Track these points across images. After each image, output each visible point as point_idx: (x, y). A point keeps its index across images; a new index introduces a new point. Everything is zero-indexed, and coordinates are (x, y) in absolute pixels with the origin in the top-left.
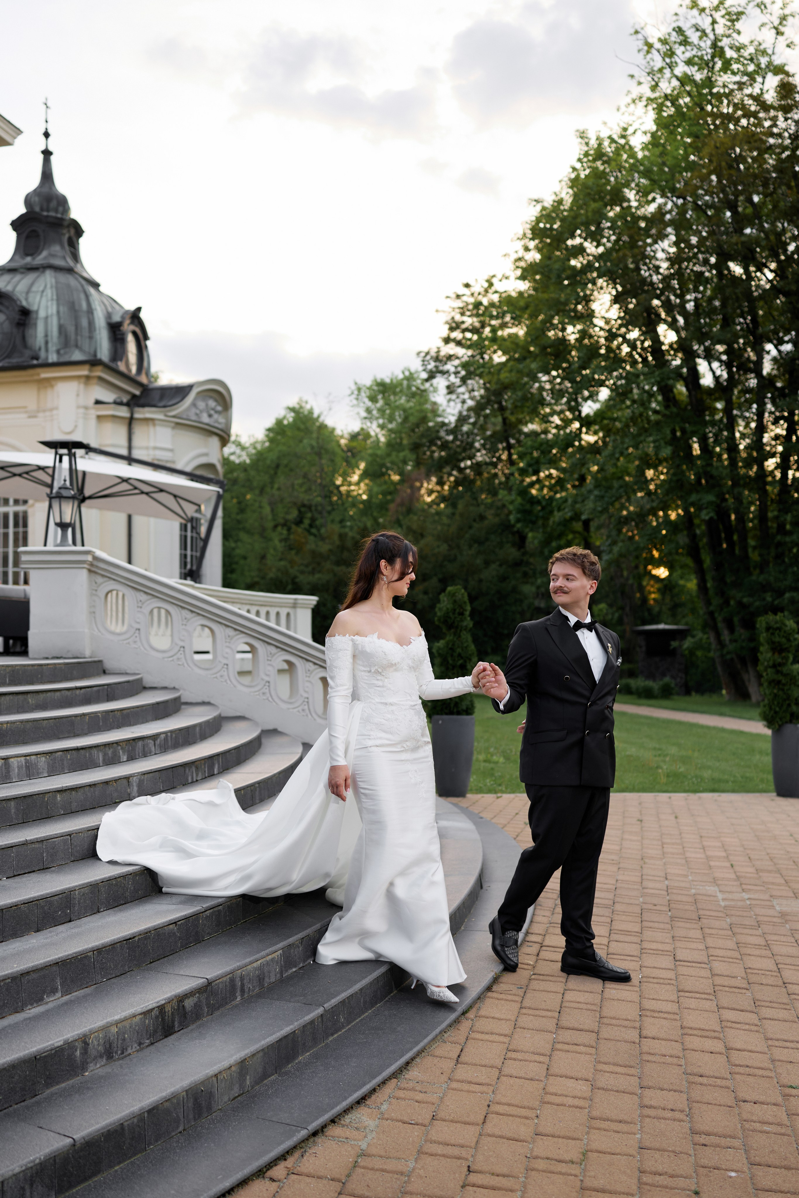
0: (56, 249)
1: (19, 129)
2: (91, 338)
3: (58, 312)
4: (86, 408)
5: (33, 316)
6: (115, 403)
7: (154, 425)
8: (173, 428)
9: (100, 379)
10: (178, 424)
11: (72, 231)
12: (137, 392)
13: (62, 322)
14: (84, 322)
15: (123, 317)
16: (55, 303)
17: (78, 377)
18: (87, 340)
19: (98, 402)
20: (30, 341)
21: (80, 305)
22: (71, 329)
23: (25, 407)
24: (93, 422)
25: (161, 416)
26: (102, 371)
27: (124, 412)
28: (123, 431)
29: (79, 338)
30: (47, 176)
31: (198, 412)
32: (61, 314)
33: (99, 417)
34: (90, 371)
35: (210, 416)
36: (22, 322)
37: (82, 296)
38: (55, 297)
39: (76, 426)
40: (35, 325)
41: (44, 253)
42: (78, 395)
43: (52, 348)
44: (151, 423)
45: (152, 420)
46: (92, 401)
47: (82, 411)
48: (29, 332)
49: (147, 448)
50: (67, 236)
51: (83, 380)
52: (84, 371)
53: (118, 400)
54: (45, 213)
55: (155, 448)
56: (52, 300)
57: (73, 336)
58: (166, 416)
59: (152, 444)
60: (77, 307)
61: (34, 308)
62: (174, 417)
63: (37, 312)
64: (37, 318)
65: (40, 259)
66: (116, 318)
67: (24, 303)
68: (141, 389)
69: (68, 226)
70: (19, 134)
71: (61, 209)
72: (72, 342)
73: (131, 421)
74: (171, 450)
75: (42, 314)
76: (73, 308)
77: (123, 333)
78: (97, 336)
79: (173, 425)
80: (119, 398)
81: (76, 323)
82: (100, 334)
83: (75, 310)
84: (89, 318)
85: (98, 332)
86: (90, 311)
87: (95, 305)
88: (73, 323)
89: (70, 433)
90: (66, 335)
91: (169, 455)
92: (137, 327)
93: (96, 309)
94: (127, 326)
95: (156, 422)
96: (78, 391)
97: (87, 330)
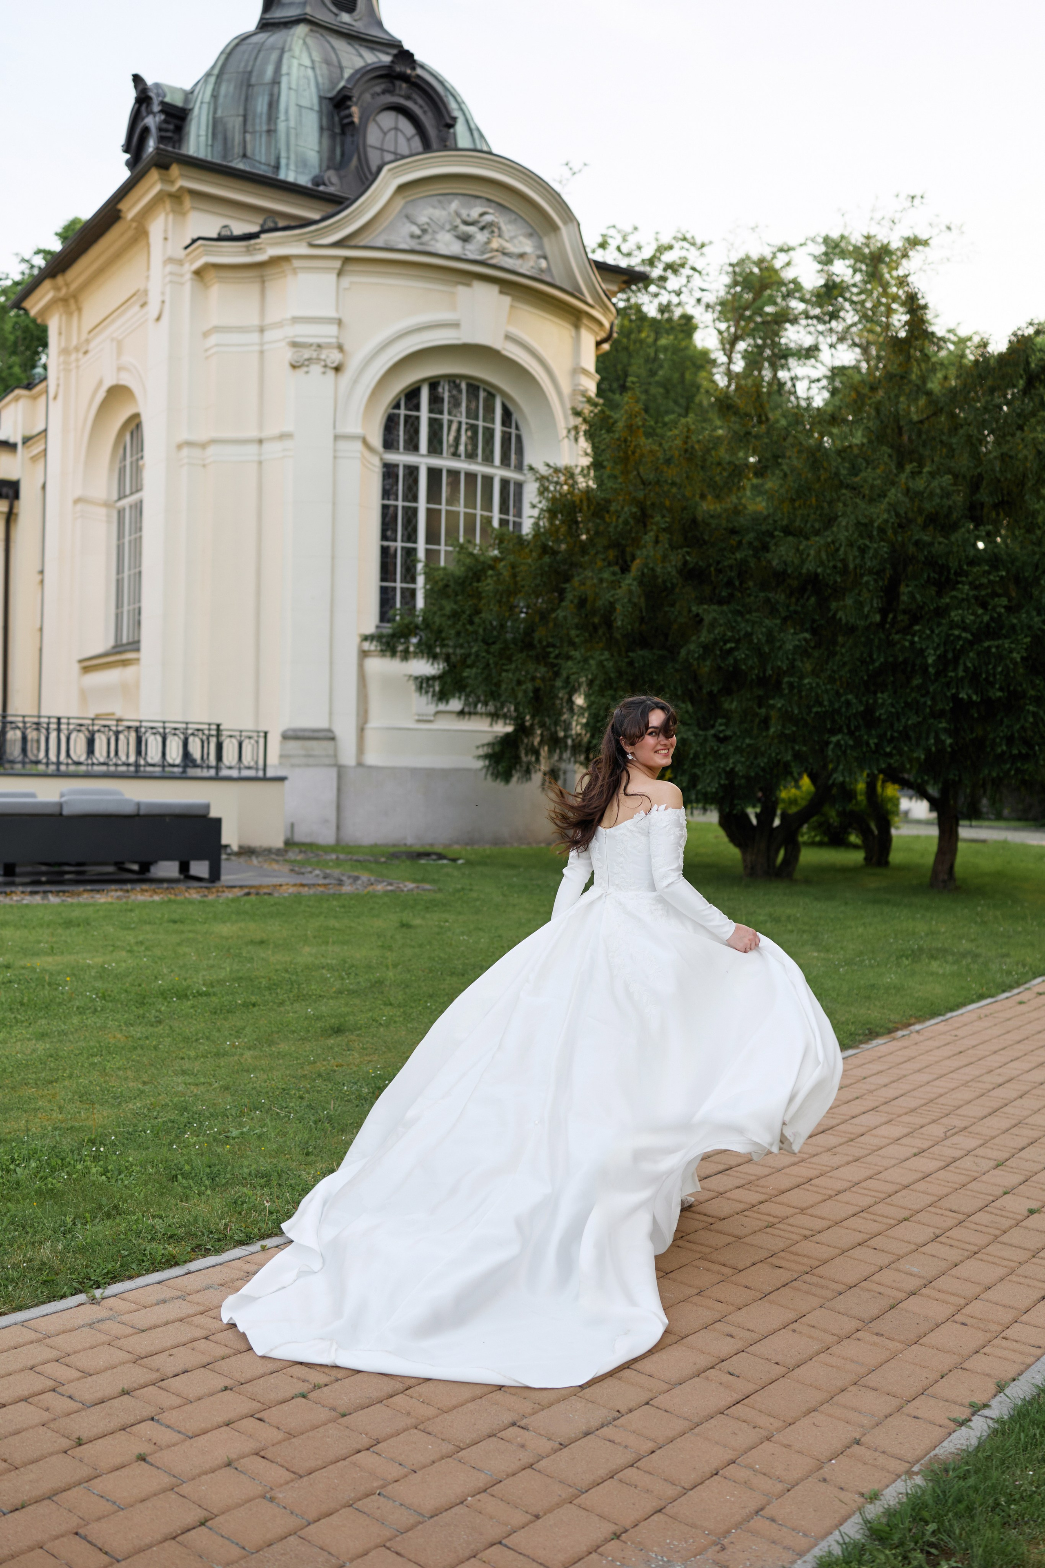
2: (271, 132)
3: (215, 96)
4: (177, 260)
5: (188, 117)
6: (220, 238)
7: (295, 271)
8: (338, 272)
9: (193, 193)
10: (347, 260)
14: (261, 105)
15: (352, 80)
16: (212, 80)
18: (264, 139)
19: (195, 245)
21: (262, 73)
22: (234, 123)
23: (139, 289)
24: (187, 283)
25: (302, 249)
27: (234, 255)
29: (248, 137)
31: (418, 232)
32: (221, 100)
33: (195, 273)
35: (466, 239)
37: (274, 56)
38: (216, 71)
39: (163, 302)
40: (188, 133)
42: (166, 239)
44: (285, 266)
45: (286, 258)
46: (186, 241)
47: (169, 268)
51: (167, 205)
53: (225, 233)
55: (295, 320)
56: (210, 76)
57: (237, 135)
58: (312, 245)
60: (253, 80)
61: (193, 102)
62: (334, 245)
64: (191, 119)
66: (345, 81)
74: (340, 322)
75: (197, 109)
76: (246, 84)
77: (355, 110)
78: (282, 126)
79: (338, 264)
80: (225, 227)
81: (246, 109)
82: (287, 120)
83: (249, 85)
84: (271, 95)
85: (282, 117)
86: (276, 82)
87: (289, 67)
88: (241, 112)
89: (158, 319)
90: (225, 139)
91: (327, 333)
92: (408, 98)
93: (288, 74)
94: (375, 95)
95: (296, 263)
96: (166, 231)
97: (264, 118)
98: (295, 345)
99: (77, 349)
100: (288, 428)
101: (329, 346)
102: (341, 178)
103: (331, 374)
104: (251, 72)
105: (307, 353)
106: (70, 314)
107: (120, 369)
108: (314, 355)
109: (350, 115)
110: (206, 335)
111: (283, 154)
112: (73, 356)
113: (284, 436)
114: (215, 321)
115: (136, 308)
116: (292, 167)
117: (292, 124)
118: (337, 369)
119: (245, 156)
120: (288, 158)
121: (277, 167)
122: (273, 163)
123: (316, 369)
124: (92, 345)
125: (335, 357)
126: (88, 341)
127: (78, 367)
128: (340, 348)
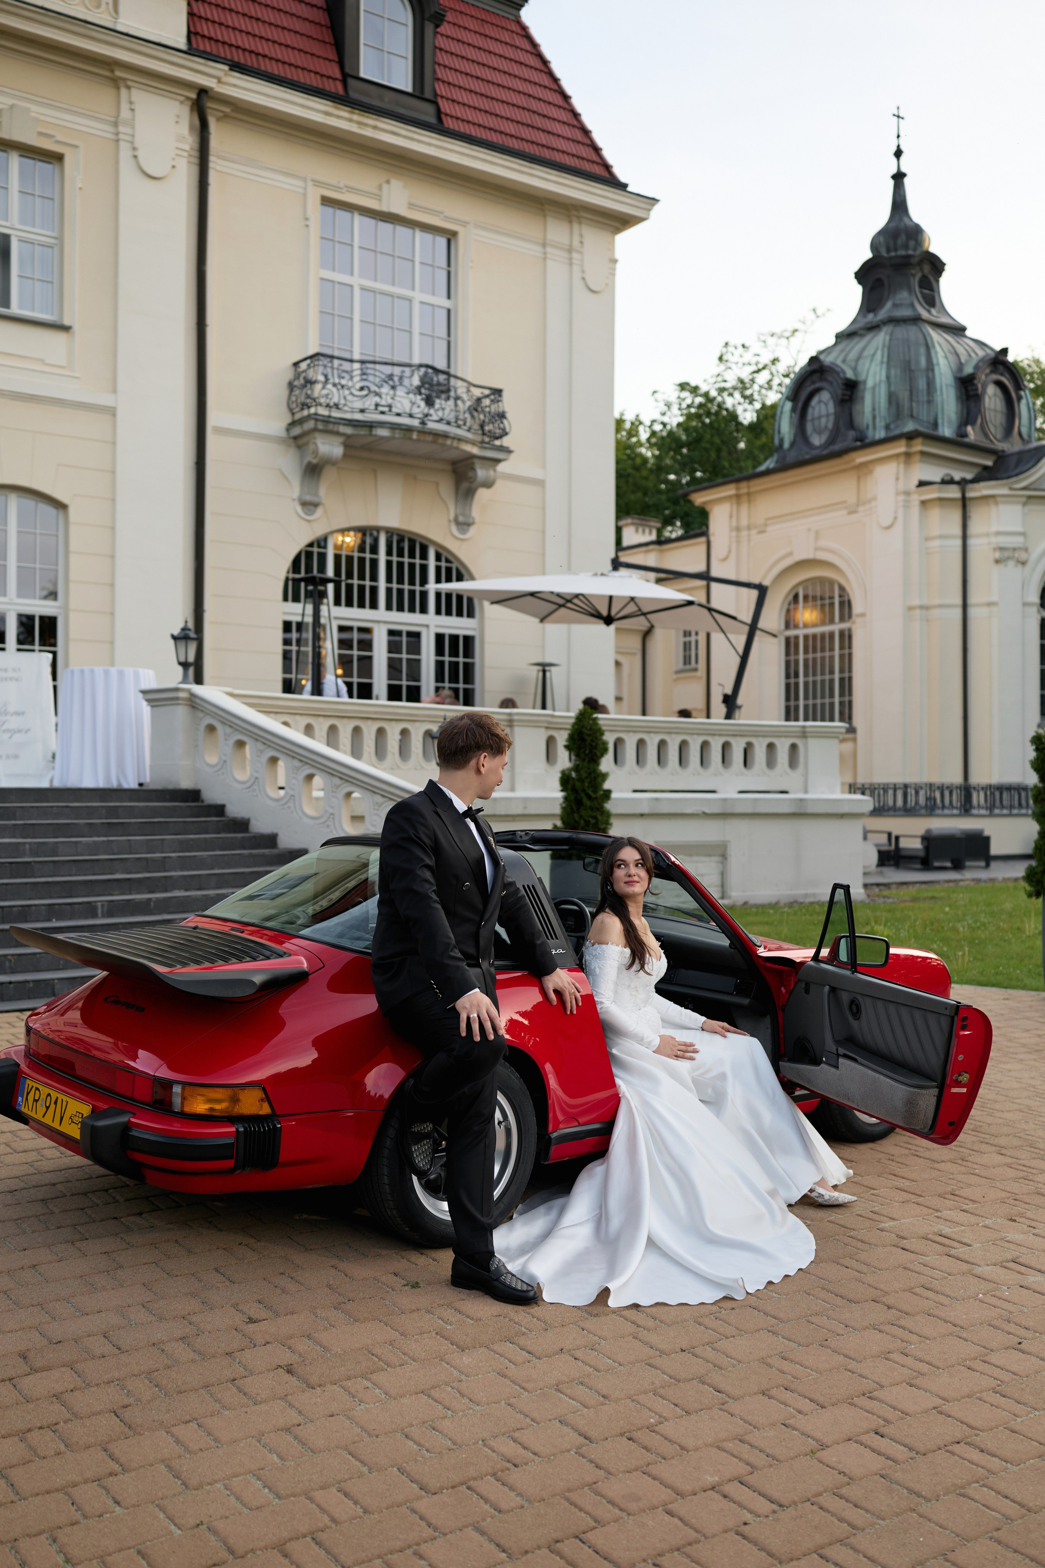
0: (903, 295)
1: (654, 199)
2: (929, 402)
3: (888, 377)
4: (907, 493)
5: (861, 387)
6: (944, 482)
7: (997, 504)
8: (1024, 504)
9: (923, 453)
10: (1031, 497)
11: (927, 268)
12: (989, 463)
13: (893, 388)
14: (922, 384)
15: (976, 367)
16: (885, 366)
17: (897, 456)
18: (925, 406)
19: (922, 484)
20: (857, 420)
21: (918, 362)
22: (904, 395)
23: (845, 502)
24: (916, 509)
25: (1005, 491)
26: (923, 444)
27: (954, 492)
28: (956, 516)
29: (914, 404)
30: (899, 205)
32: (893, 379)
33: (923, 503)
34: (908, 446)
36: (847, 398)
37: (922, 350)
38: (885, 360)
39: (896, 518)
40: (863, 398)
41: (889, 305)
42: (897, 479)
43: (880, 423)
44: (991, 501)
45: (993, 497)
46: (916, 483)
47: (902, 498)
48: (857, 408)
49: (987, 535)
50: (919, 276)
51: (902, 459)
52: (900, 448)
53: (949, 479)
54: (893, 254)
55: (998, 534)
56: (882, 362)
57: (906, 404)
58: (1011, 489)
59: (994, 528)
60: (913, 367)
61: (862, 377)
62: (1025, 488)
63: (865, 382)
64: (865, 389)
65: (883, 314)
66: (969, 370)
67: (850, 374)
68: (994, 458)
69: (920, 263)
70: (653, 205)
71: (912, 243)
72: (906, 412)
73: (964, 502)
74: (1023, 534)
75: (870, 383)
76: (908, 369)
77: (980, 386)
78: (938, 398)
79: (1024, 499)
80: (947, 475)
81: (911, 386)
82: (942, 394)
83: (911, 371)
84: (928, 377)
85: (939, 392)
86: (930, 367)
87: (937, 359)
88: (908, 387)
89: (889, 527)
90: (898, 405)
91: (1018, 541)
92: (1002, 374)
93: (938, 364)
94: (987, 375)
95: (999, 499)
96: (898, 473)
97: (925, 392)
98: (1001, 549)
99: (749, 528)
100: (994, 598)
101: (1020, 549)
102: (974, 429)
103: (1020, 566)
104: (909, 362)
105: (1006, 554)
106: (739, 504)
107: (817, 549)
108: (1011, 554)
109: (977, 389)
110: (927, 539)
111: (940, 416)
112: (744, 533)
113: (990, 604)
114: (936, 532)
115: (845, 512)
116: (946, 424)
117: (945, 396)
118: (1023, 563)
119: (912, 416)
120: (943, 419)
121: (935, 425)
122: (932, 421)
123: (1011, 564)
124: (769, 529)
125: (1023, 556)
126: (766, 525)
127: (749, 540)
128: (1026, 550)
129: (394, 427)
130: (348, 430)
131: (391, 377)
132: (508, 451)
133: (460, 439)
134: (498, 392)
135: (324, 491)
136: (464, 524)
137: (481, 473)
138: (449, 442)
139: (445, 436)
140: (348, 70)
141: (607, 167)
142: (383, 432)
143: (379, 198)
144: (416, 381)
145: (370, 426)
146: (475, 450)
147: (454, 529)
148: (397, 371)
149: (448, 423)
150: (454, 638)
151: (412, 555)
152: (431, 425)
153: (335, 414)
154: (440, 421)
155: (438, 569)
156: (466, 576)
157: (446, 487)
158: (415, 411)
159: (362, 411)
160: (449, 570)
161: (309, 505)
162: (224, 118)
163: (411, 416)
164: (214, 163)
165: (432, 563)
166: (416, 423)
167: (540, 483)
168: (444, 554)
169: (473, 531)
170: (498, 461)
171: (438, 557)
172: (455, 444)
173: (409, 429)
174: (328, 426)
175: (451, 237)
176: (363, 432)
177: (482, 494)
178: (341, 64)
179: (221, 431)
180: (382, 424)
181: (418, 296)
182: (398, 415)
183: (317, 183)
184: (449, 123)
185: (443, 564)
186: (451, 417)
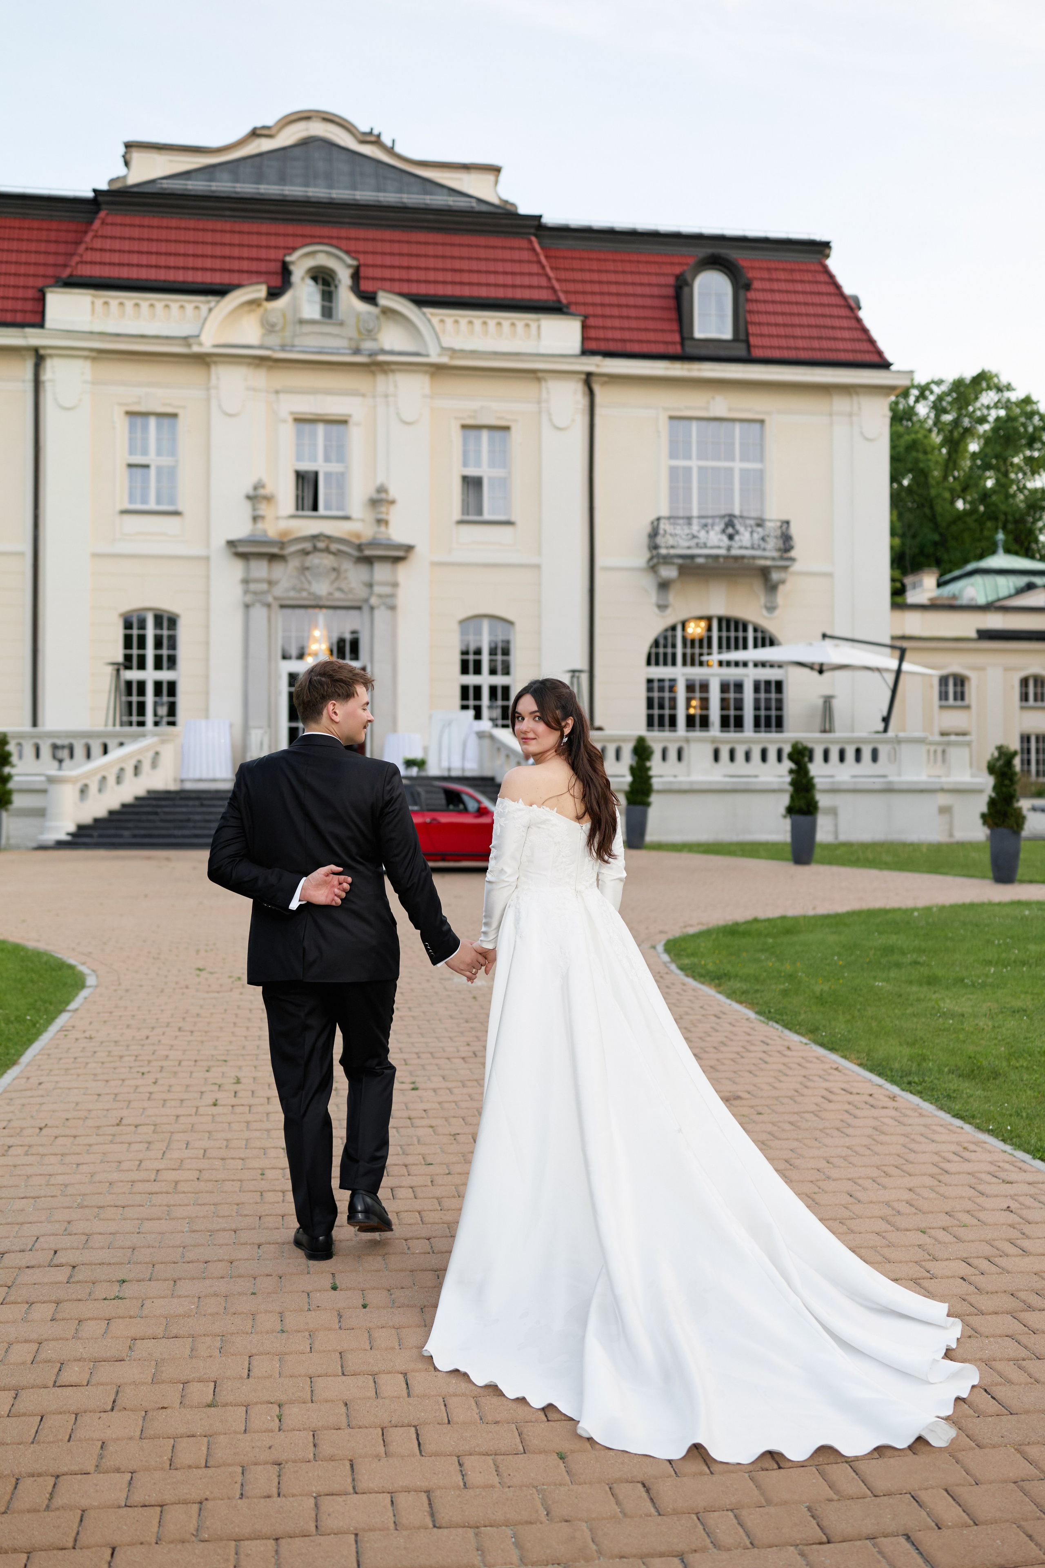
129: (707, 556)
130: (680, 561)
131: (706, 525)
132: (793, 560)
133: (754, 557)
134: (788, 523)
135: (672, 597)
136: (771, 609)
137: (775, 576)
138: (746, 561)
139: (743, 557)
140: (686, 335)
141: (880, 353)
142: (700, 560)
143: (707, 409)
144: (722, 526)
145: (692, 557)
146: (768, 563)
147: (765, 612)
148: (710, 521)
149: (746, 548)
150: (768, 683)
151: (736, 630)
152: (735, 552)
153: (673, 552)
154: (741, 548)
155: (755, 639)
156: (776, 642)
157: (758, 586)
158: (721, 544)
159: (689, 548)
160: (763, 639)
161: (662, 607)
162: (604, 384)
163: (719, 547)
164: (598, 411)
165: (750, 635)
166: (723, 552)
167: (829, 575)
168: (759, 630)
169: (777, 613)
170: (785, 568)
171: (755, 630)
172: (751, 561)
173: (716, 557)
174: (666, 560)
175: (762, 422)
176: (688, 561)
177: (781, 588)
178: (681, 332)
179: (605, 569)
180: (699, 556)
181: (738, 465)
182: (712, 548)
183: (665, 409)
184: (757, 353)
185: (759, 635)
186: (748, 544)
